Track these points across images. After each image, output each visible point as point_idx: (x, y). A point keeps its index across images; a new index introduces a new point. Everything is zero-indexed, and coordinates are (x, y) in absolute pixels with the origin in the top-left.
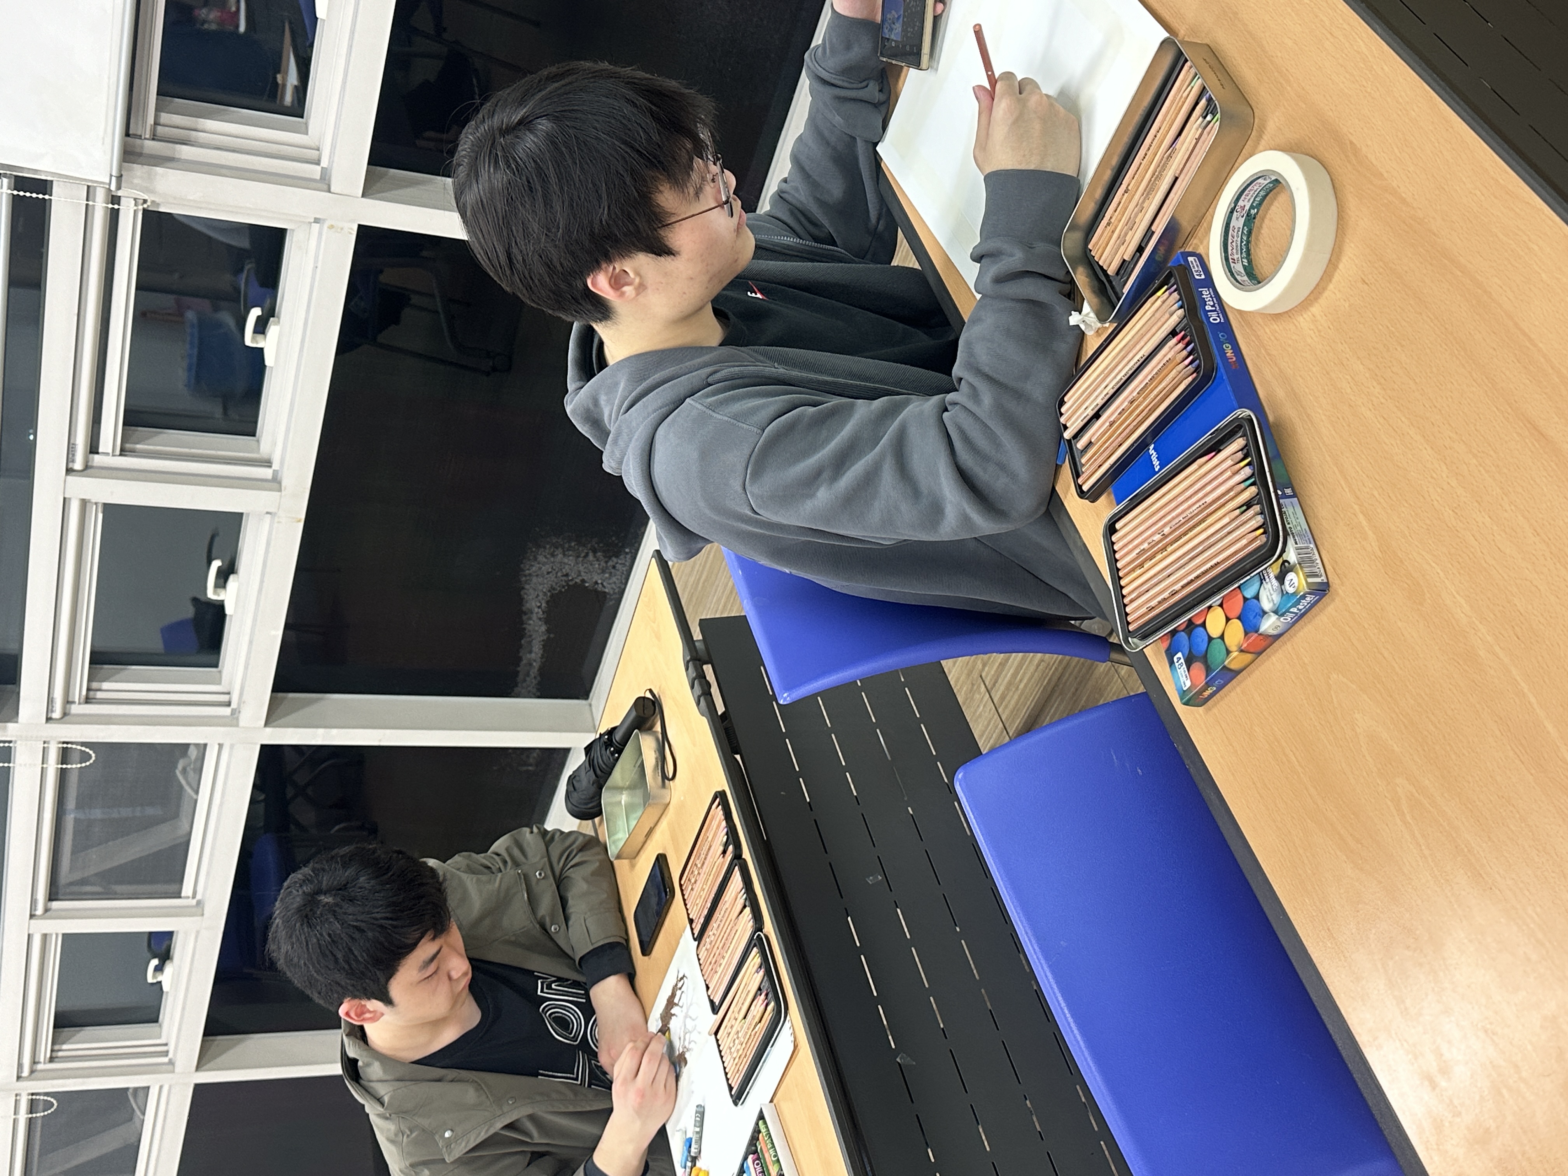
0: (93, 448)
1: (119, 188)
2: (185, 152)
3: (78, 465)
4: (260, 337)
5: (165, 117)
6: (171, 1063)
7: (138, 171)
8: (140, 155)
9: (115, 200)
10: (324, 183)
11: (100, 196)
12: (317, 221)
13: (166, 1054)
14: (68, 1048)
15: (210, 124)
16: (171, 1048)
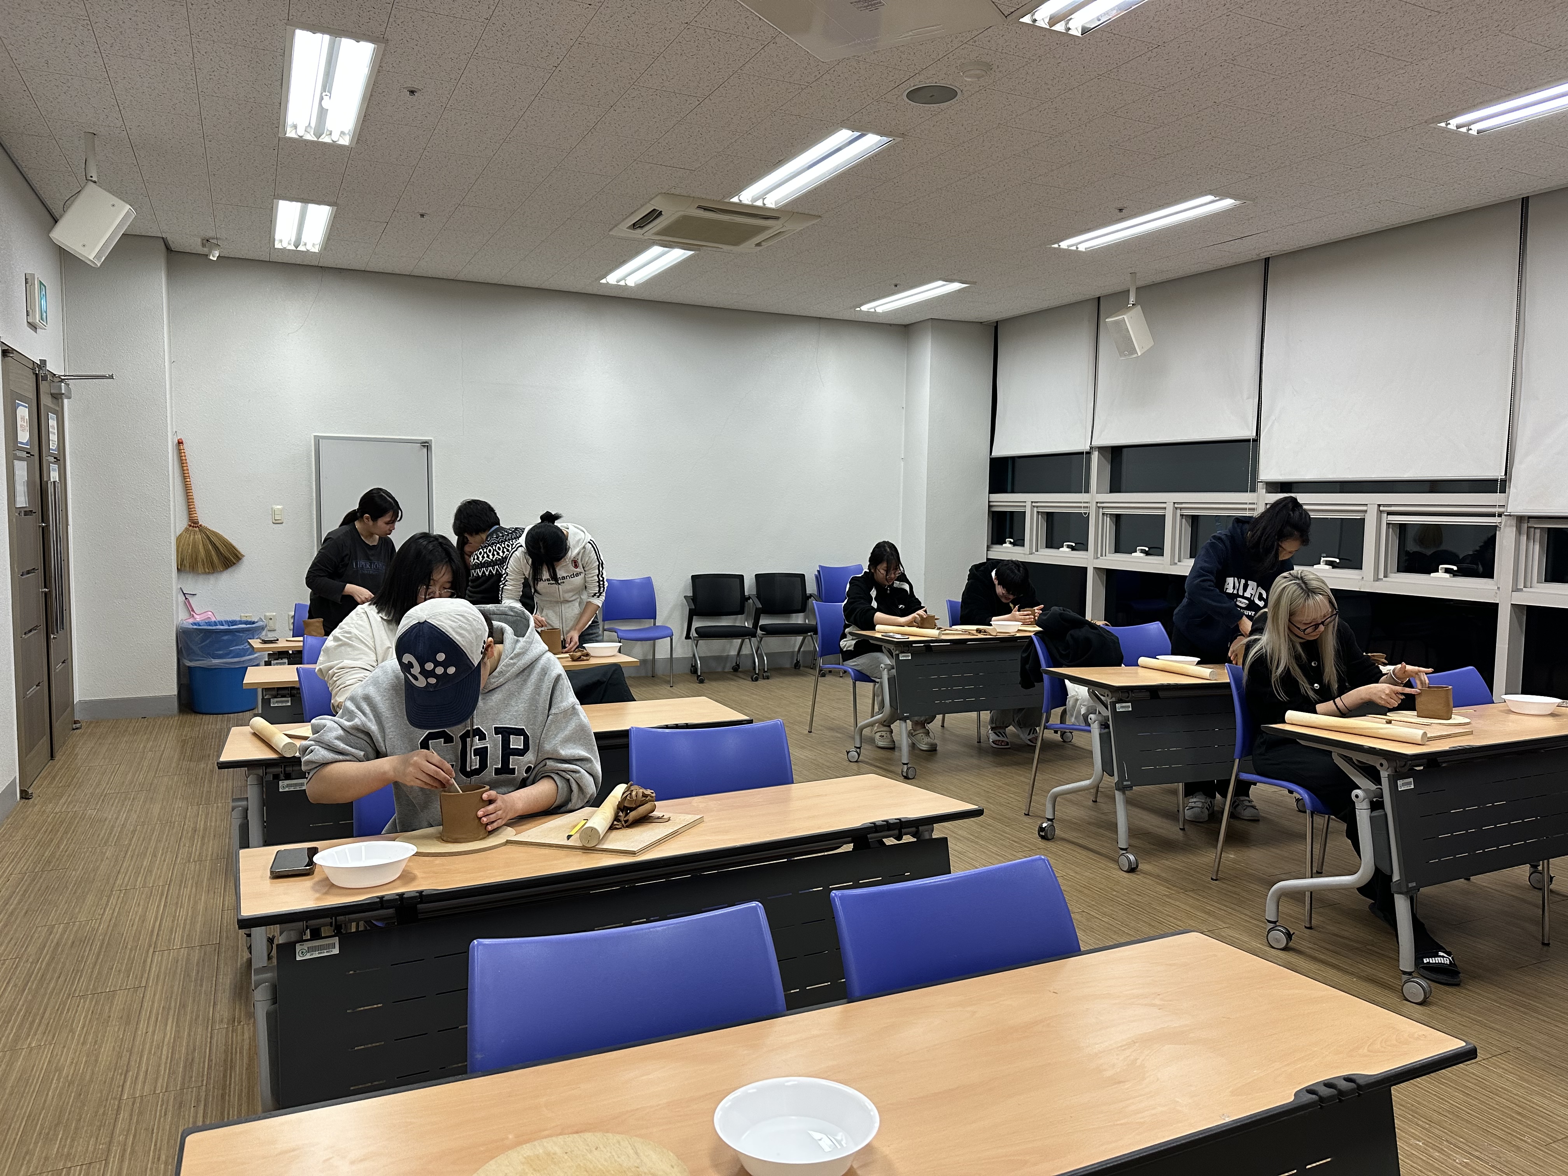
0: (1389, 513)
1: (1506, 515)
2: (1524, 538)
3: (1381, 508)
4: (1444, 570)
5: (1538, 531)
6: (1097, 558)
7: (1514, 522)
8: (1521, 522)
9: (1500, 515)
10: (1516, 589)
11: (1501, 510)
12: (1498, 588)
13: (1102, 555)
14: (1108, 520)
15: (1537, 547)
16: (1104, 557)
